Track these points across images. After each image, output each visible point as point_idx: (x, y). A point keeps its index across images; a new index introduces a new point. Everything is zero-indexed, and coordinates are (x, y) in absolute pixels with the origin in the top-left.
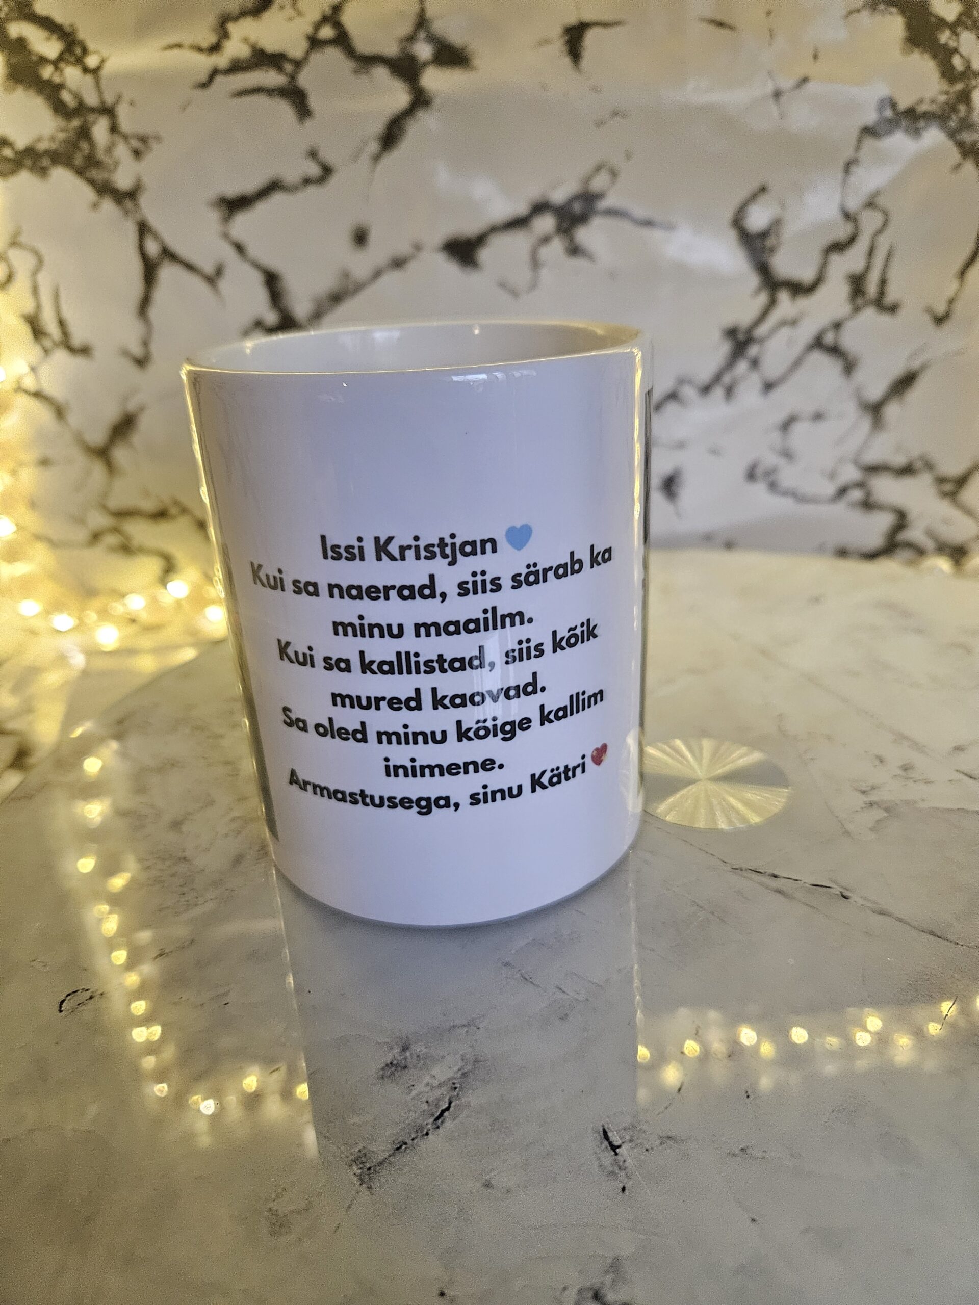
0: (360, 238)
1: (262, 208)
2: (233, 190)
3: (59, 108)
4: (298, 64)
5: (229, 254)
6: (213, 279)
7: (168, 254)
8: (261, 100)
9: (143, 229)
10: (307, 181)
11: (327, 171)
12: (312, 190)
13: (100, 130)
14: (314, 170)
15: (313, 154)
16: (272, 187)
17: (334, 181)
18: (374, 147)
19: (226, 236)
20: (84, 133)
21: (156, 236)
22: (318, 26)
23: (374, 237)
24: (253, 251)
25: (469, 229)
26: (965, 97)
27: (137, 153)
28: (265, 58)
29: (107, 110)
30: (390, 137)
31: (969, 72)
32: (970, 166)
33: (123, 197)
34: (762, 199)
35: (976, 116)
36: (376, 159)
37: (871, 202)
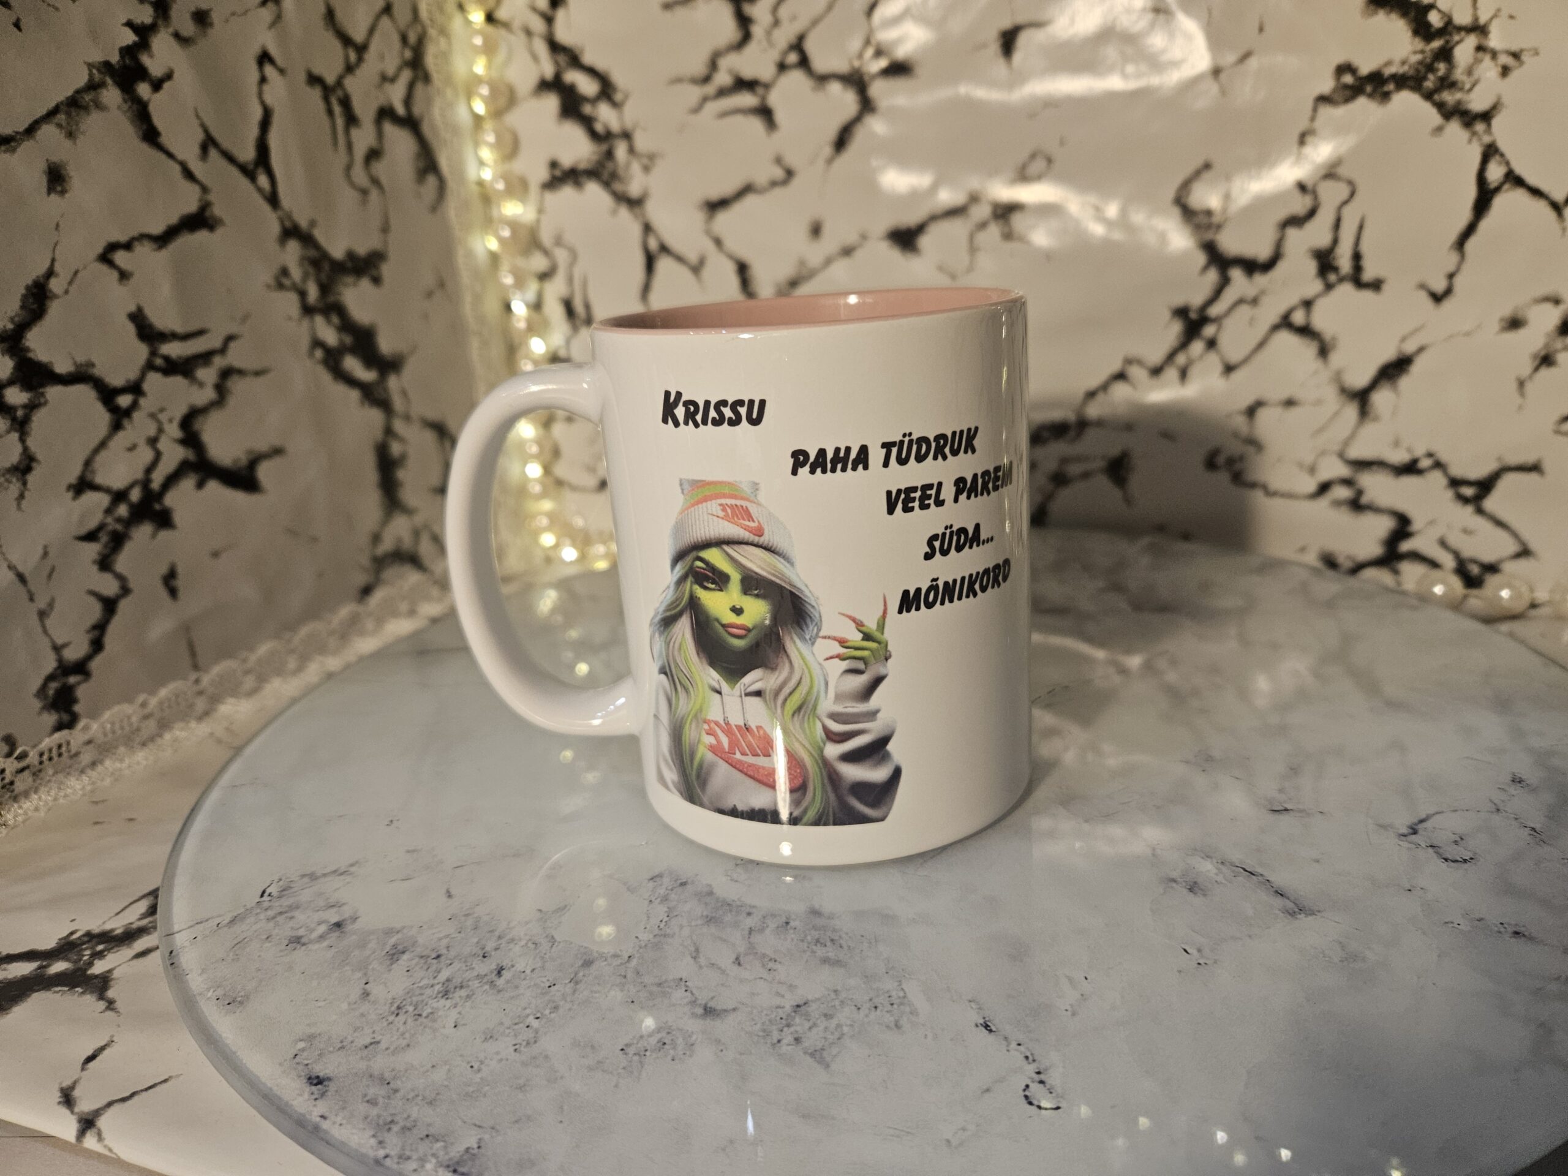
0: (816, 230)
1: (737, 209)
2: (715, 194)
3: (594, 135)
4: (767, 86)
5: (710, 247)
6: (696, 269)
7: (664, 249)
8: (739, 119)
9: (647, 228)
10: (774, 184)
11: (790, 173)
12: (778, 192)
13: (621, 151)
14: (778, 173)
15: (778, 161)
16: (747, 189)
17: (796, 182)
18: (828, 150)
19: (708, 232)
20: (609, 154)
21: (657, 235)
22: (785, 53)
23: (826, 230)
24: (730, 244)
25: (910, 218)
26: (1445, 54)
27: (646, 169)
28: (743, 84)
29: (627, 135)
30: (841, 141)
31: (1449, 28)
32: (1454, 127)
33: (634, 203)
34: (1206, 176)
35: (1459, 74)
36: (830, 161)
37: (1330, 173)
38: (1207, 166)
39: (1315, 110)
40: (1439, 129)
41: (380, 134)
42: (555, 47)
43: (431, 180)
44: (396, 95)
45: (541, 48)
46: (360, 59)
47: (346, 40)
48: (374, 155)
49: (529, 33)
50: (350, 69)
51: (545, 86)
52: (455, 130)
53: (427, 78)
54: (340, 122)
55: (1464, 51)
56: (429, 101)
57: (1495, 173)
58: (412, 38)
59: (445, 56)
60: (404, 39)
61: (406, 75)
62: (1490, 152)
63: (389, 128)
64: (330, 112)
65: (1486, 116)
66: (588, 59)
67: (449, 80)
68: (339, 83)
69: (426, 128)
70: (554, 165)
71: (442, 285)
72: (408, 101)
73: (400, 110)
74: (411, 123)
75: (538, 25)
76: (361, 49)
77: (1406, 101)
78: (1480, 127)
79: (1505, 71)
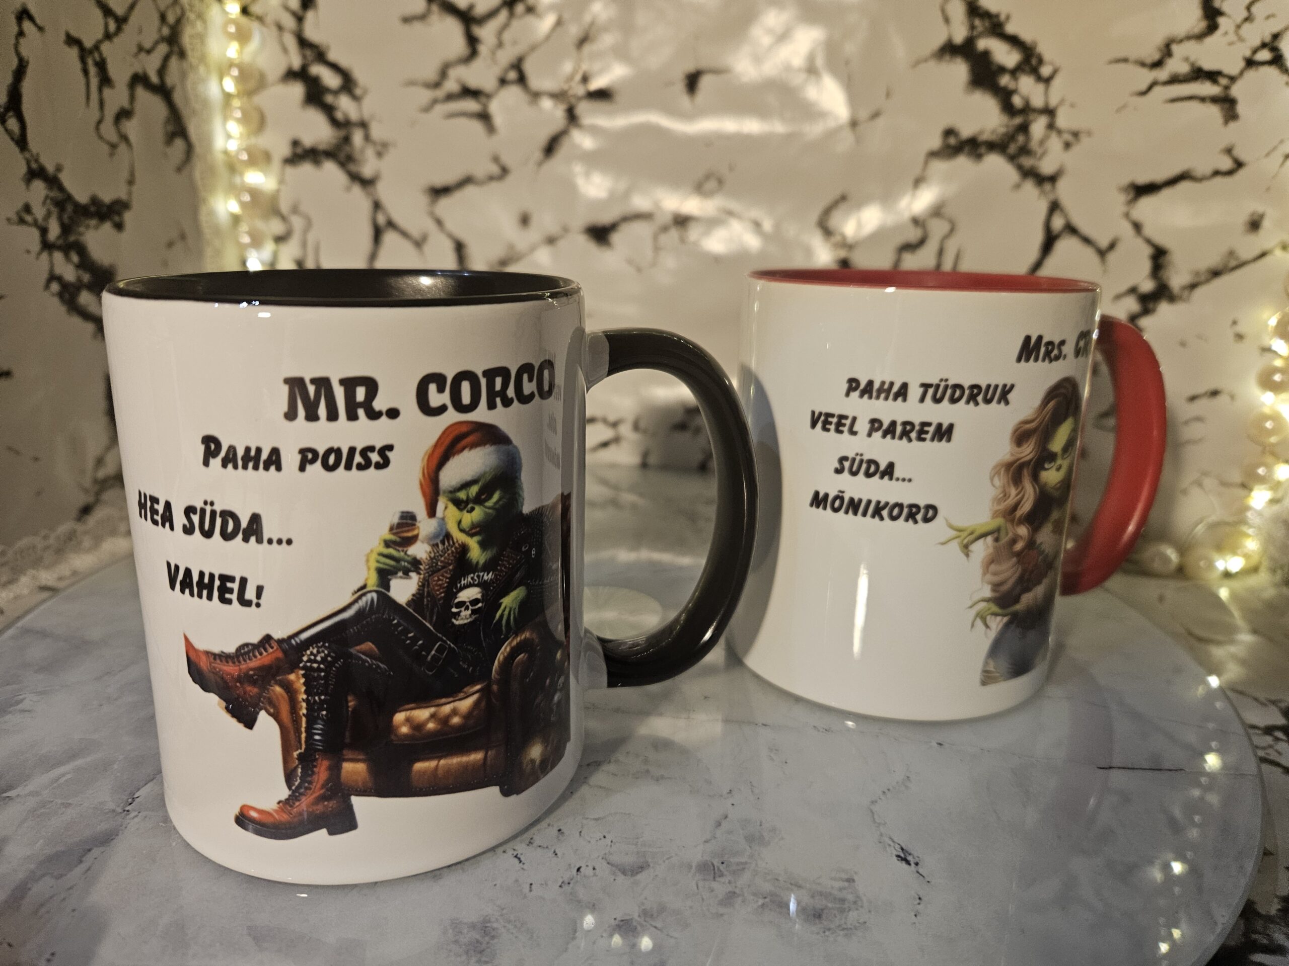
0: (525, 220)
1: (459, 196)
2: (440, 181)
3: (335, 122)
4: (489, 96)
5: (431, 226)
6: (419, 243)
7: (391, 224)
8: (464, 121)
9: (377, 206)
11: (505, 171)
12: (494, 185)
13: (357, 137)
14: (495, 169)
15: (496, 159)
16: (467, 181)
17: (510, 179)
18: (538, 155)
19: (431, 215)
20: (347, 140)
21: (385, 213)
22: (506, 71)
23: (534, 221)
24: (450, 225)
25: (605, 218)
26: (1024, 128)
27: (379, 155)
28: (468, 92)
29: (363, 125)
30: (551, 148)
31: (1027, 109)
32: (1029, 186)
33: (366, 183)
34: (843, 206)
35: (1034, 144)
36: (540, 164)
37: (937, 211)
38: (843, 198)
39: (926, 163)
40: (1017, 187)
41: (132, 98)
42: (303, 43)
43: (179, 143)
44: (151, 65)
45: (291, 42)
46: (119, 29)
47: (107, 12)
48: (124, 114)
49: (280, 28)
50: (108, 36)
51: (291, 75)
52: (206, 103)
53: (182, 54)
54: (94, 81)
55: (1038, 127)
56: (184, 75)
57: (1058, 223)
58: (171, 19)
59: (201, 38)
60: (163, 18)
61: (163, 49)
62: (1055, 207)
63: (140, 92)
64: (86, 72)
65: (1053, 179)
66: (332, 56)
67: (203, 58)
68: (97, 47)
69: (177, 97)
70: (295, 143)
71: (183, 237)
72: (162, 71)
73: (154, 79)
74: (164, 91)
75: (289, 22)
76: (121, 21)
77: (995, 162)
78: (1047, 187)
79: (1067, 145)
